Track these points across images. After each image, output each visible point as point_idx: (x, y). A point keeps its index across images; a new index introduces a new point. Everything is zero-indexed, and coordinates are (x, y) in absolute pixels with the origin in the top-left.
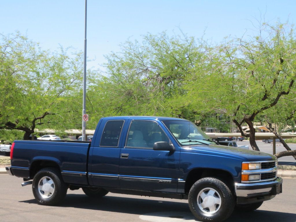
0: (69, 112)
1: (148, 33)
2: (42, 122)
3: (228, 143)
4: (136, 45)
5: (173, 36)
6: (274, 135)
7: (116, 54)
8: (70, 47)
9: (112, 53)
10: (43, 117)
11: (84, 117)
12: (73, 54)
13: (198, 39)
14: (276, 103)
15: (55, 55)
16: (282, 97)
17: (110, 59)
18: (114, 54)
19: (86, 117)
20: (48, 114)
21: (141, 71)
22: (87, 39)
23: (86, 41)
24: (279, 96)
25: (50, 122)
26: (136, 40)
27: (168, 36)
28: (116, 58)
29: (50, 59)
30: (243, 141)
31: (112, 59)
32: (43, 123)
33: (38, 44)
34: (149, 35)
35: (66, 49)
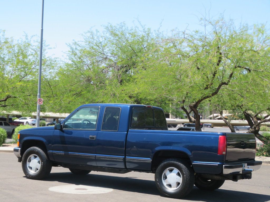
0: (29, 95)
1: (109, 23)
2: (6, 104)
3: (191, 129)
4: (97, 35)
5: (132, 27)
6: (224, 122)
7: (78, 43)
8: (35, 36)
9: (74, 42)
10: (6, 100)
11: (39, 101)
12: (35, 42)
13: (155, 31)
14: (218, 92)
15: (20, 42)
16: (223, 87)
17: (72, 47)
18: (76, 43)
19: (40, 101)
20: (10, 97)
21: (101, 59)
22: (43, 29)
23: (42, 30)
24: (220, 86)
25: (14, 105)
26: (97, 30)
27: (128, 27)
28: (77, 46)
29: (14, 46)
30: (214, 127)
31: (74, 47)
32: (7, 106)
33: (4, 31)
34: (109, 25)
35: (31, 37)
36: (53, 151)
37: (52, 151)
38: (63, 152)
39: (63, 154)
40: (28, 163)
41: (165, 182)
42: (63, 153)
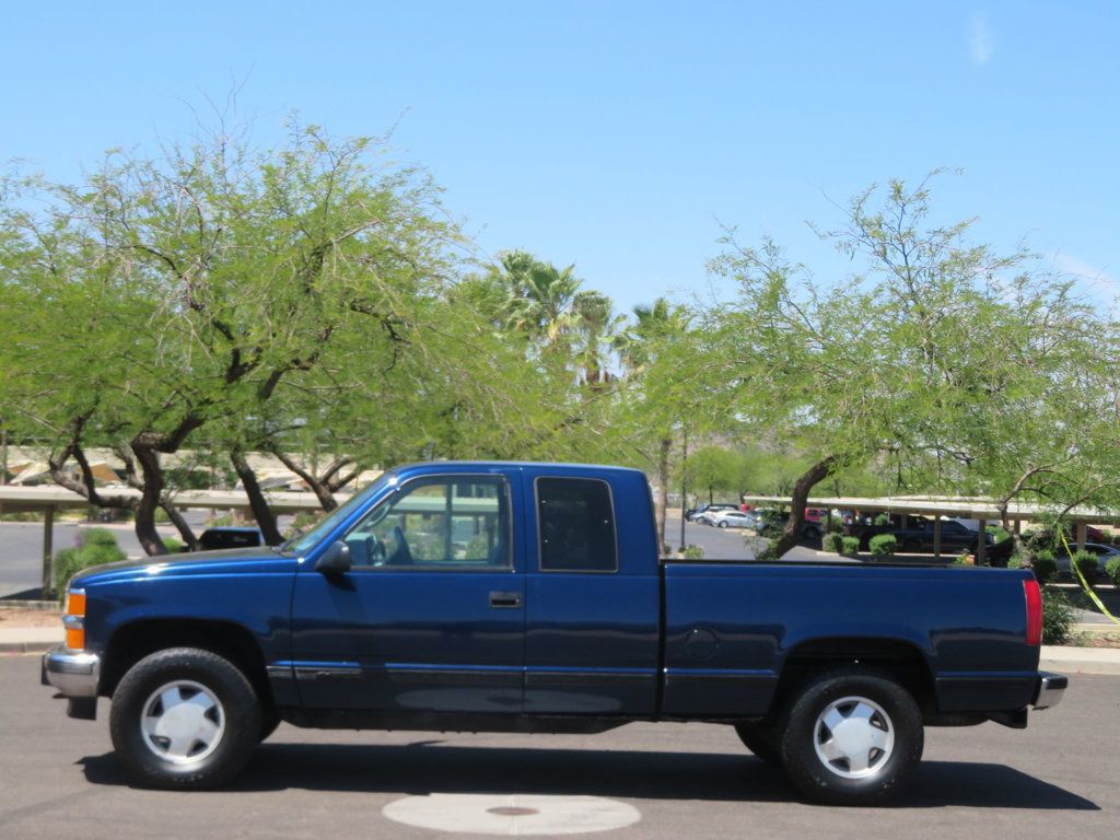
36: (295, 663)
37: (289, 663)
38: (356, 664)
39: (358, 671)
40: (145, 720)
41: (823, 751)
42: (354, 667)
